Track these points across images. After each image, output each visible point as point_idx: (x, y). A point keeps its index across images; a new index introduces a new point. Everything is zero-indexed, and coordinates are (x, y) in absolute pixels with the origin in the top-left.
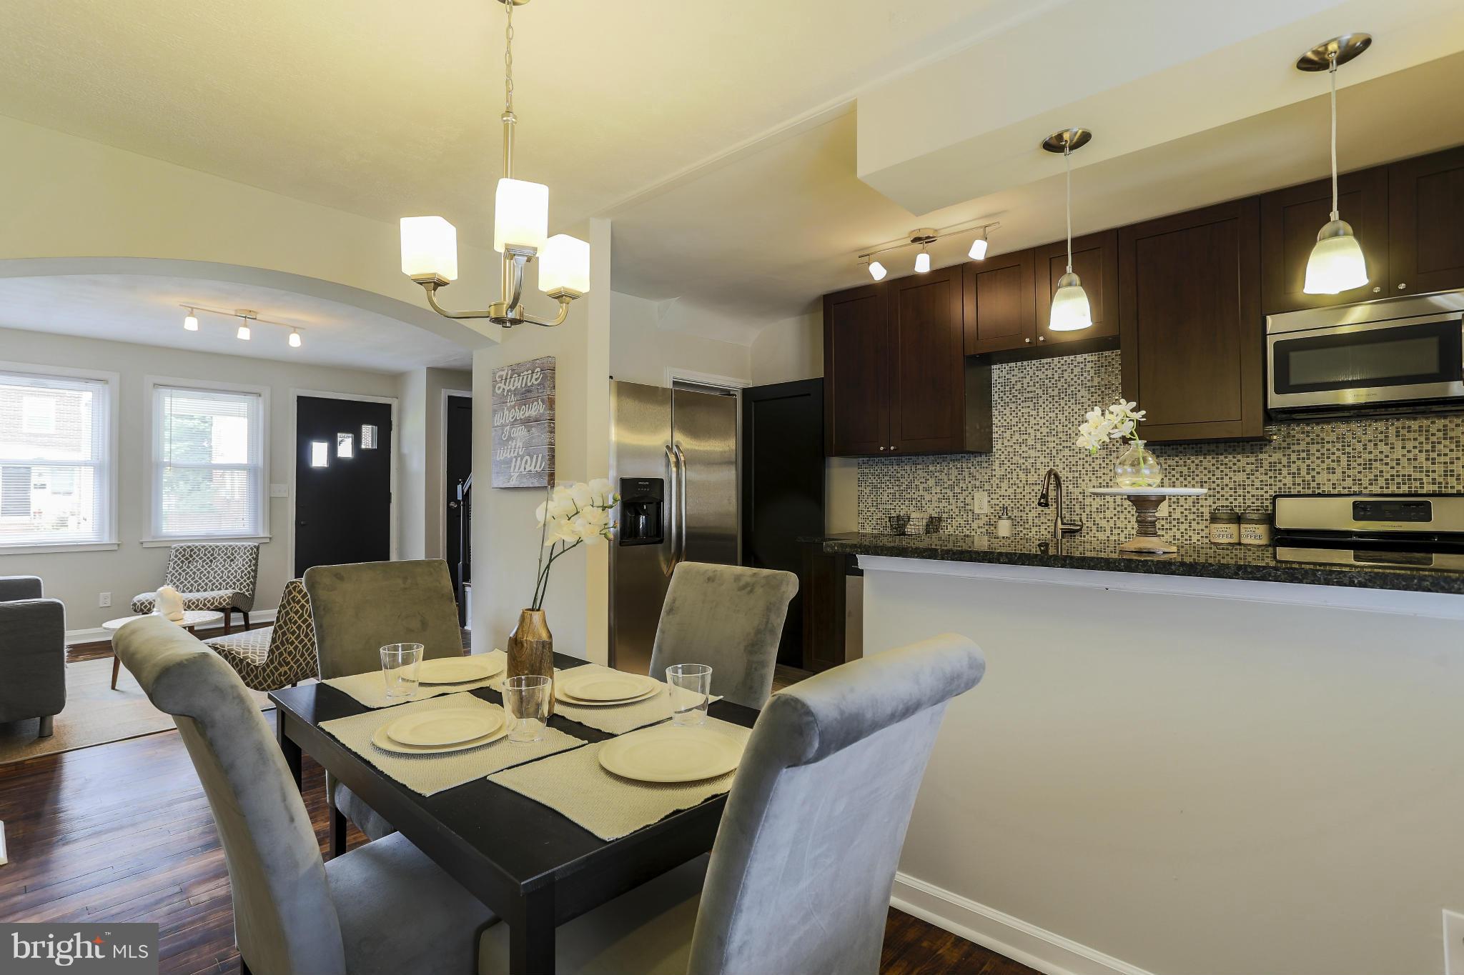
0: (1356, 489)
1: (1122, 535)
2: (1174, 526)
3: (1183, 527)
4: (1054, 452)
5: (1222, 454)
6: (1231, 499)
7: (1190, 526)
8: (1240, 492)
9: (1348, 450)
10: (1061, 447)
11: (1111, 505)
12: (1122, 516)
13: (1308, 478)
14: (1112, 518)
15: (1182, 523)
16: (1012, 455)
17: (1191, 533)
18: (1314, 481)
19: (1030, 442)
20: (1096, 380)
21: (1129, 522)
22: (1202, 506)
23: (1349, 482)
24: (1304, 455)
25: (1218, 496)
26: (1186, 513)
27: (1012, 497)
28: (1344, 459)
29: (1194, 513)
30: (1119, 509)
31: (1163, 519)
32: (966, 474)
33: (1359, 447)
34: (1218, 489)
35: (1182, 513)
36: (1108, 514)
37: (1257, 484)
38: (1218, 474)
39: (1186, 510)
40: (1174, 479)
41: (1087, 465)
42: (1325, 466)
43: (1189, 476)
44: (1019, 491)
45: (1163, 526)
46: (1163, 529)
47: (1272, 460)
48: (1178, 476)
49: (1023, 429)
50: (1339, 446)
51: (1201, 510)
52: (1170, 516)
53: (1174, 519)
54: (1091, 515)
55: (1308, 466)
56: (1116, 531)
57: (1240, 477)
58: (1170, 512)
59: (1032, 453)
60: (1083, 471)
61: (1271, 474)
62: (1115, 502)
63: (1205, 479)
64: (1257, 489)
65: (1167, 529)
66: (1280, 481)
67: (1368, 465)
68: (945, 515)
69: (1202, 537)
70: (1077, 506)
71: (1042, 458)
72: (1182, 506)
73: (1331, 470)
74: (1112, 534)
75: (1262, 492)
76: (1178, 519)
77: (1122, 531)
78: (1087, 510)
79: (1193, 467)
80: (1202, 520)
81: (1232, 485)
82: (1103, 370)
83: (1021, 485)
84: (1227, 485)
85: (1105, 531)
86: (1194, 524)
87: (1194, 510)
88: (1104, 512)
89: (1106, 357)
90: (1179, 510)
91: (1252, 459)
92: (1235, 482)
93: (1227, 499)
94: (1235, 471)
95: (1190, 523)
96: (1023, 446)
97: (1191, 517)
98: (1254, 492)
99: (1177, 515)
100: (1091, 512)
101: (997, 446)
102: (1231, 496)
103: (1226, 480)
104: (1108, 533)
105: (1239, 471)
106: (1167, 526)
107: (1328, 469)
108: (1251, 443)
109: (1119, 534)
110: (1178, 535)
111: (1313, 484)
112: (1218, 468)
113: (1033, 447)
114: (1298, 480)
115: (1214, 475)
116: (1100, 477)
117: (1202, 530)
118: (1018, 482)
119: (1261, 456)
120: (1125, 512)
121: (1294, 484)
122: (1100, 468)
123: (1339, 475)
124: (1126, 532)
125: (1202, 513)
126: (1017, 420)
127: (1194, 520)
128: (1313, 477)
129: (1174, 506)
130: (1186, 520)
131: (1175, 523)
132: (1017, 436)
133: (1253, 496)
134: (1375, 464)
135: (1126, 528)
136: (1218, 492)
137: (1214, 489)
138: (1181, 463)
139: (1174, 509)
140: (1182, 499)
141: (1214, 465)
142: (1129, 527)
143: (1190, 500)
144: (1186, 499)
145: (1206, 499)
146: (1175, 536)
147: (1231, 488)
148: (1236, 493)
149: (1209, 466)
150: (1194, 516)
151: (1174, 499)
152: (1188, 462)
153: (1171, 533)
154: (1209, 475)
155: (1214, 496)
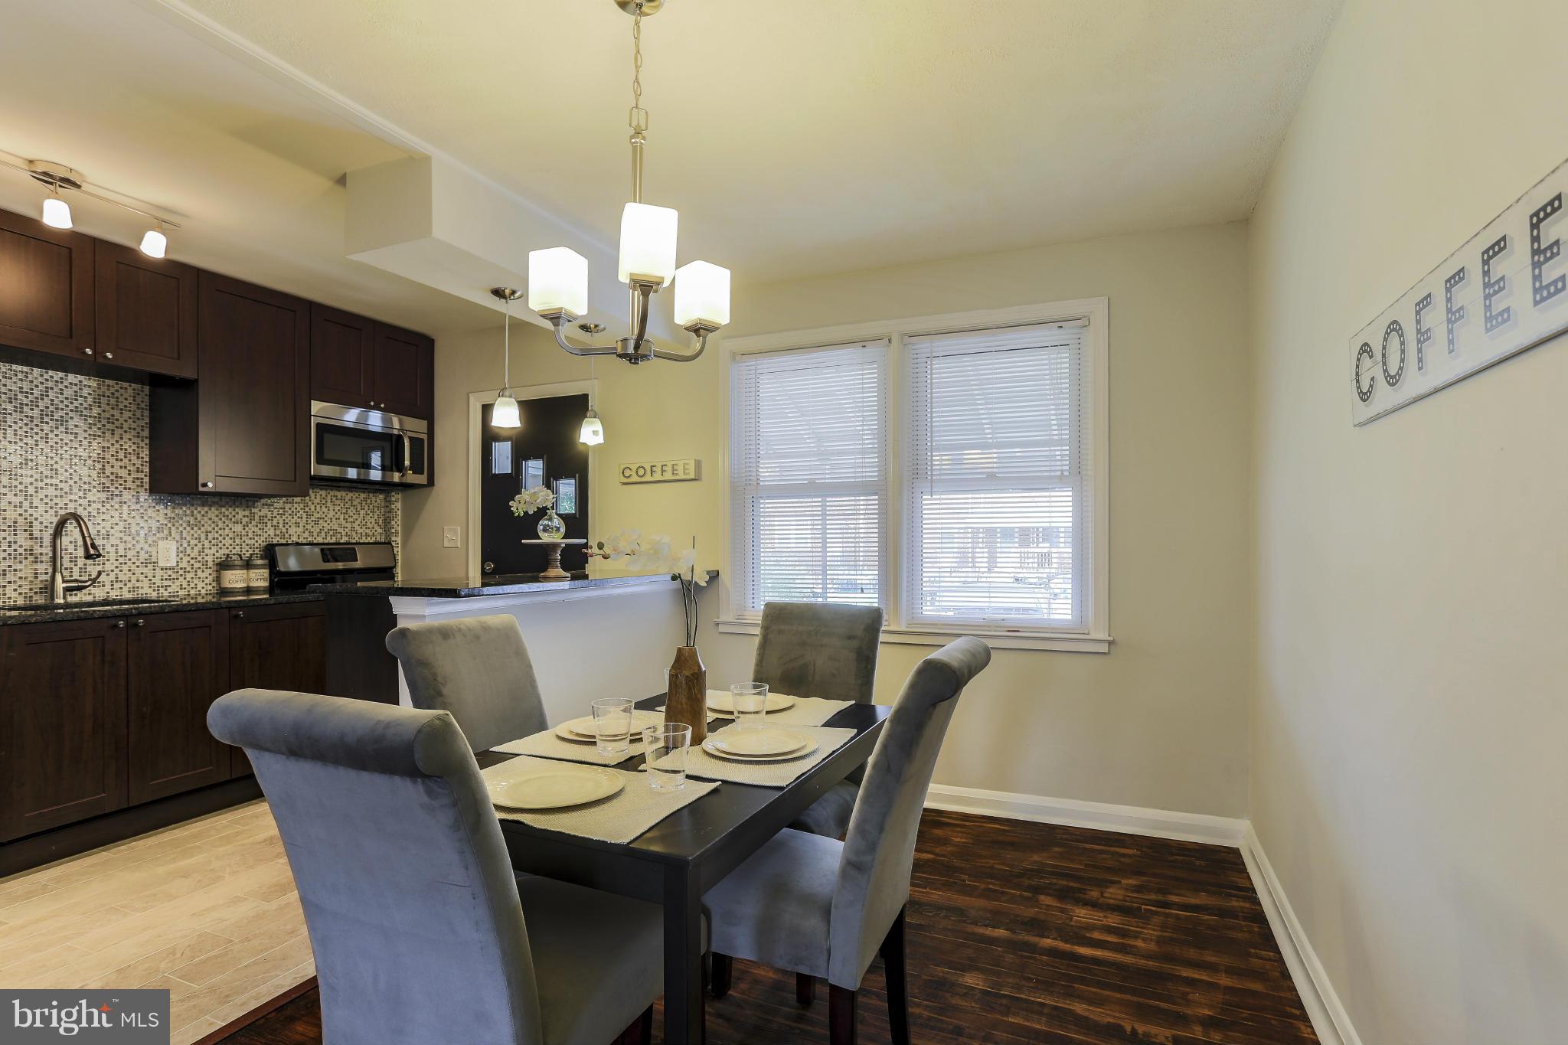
0: (310, 539)
1: (125, 589)
2: (181, 575)
3: (189, 576)
5: (224, 507)
6: (230, 548)
7: (196, 575)
8: (238, 541)
9: (307, 509)
12: (125, 568)
13: (284, 530)
14: (112, 571)
15: (189, 572)
17: (196, 581)
18: (287, 533)
20: (95, 411)
21: (134, 574)
22: (207, 555)
23: (307, 534)
24: (281, 511)
25: (220, 545)
26: (192, 562)
28: (304, 516)
29: (199, 562)
30: (121, 560)
31: (170, 569)
33: (313, 507)
34: (220, 538)
35: (188, 562)
37: (250, 535)
38: (220, 524)
39: (192, 558)
40: (181, 528)
42: (293, 521)
43: (196, 525)
45: (170, 576)
46: (170, 579)
47: (262, 514)
48: (185, 525)
50: (302, 506)
51: (206, 558)
52: (178, 566)
53: (181, 569)
55: (284, 520)
56: (117, 586)
57: (238, 528)
58: (178, 562)
61: (260, 526)
62: (117, 553)
63: (210, 529)
64: (251, 539)
65: (174, 579)
66: (266, 532)
67: (316, 523)
69: (206, 584)
72: (189, 555)
73: (297, 524)
74: (112, 589)
75: (253, 542)
76: (185, 568)
77: (125, 585)
79: (199, 517)
80: (207, 568)
81: (231, 535)
82: (104, 400)
84: (228, 535)
86: (199, 572)
87: (199, 558)
88: (104, 564)
89: (109, 386)
90: (187, 559)
91: (247, 513)
92: (234, 532)
93: (228, 548)
94: (234, 523)
95: (196, 572)
98: (249, 542)
99: (184, 564)
102: (231, 545)
103: (227, 531)
104: (108, 588)
105: (237, 523)
106: (173, 576)
107: (296, 523)
108: (247, 498)
109: (121, 588)
110: (185, 585)
111: (287, 536)
112: (221, 519)
114: (278, 532)
115: (217, 526)
117: (207, 578)
119: (253, 510)
120: (129, 563)
121: (275, 535)
122: (98, 513)
123: (301, 529)
124: (129, 585)
125: (207, 561)
127: (199, 568)
128: (287, 529)
129: (181, 555)
131: (181, 572)
133: (247, 545)
134: (321, 521)
135: (130, 581)
136: (221, 542)
137: (218, 539)
138: (188, 512)
139: (181, 559)
140: (189, 549)
141: (217, 516)
142: (134, 579)
143: (196, 549)
144: (192, 548)
145: (210, 548)
146: (181, 585)
147: (231, 538)
148: (234, 542)
149: (213, 517)
150: (199, 565)
151: (181, 549)
152: (195, 512)
153: (178, 583)
154: (213, 526)
155: (217, 545)
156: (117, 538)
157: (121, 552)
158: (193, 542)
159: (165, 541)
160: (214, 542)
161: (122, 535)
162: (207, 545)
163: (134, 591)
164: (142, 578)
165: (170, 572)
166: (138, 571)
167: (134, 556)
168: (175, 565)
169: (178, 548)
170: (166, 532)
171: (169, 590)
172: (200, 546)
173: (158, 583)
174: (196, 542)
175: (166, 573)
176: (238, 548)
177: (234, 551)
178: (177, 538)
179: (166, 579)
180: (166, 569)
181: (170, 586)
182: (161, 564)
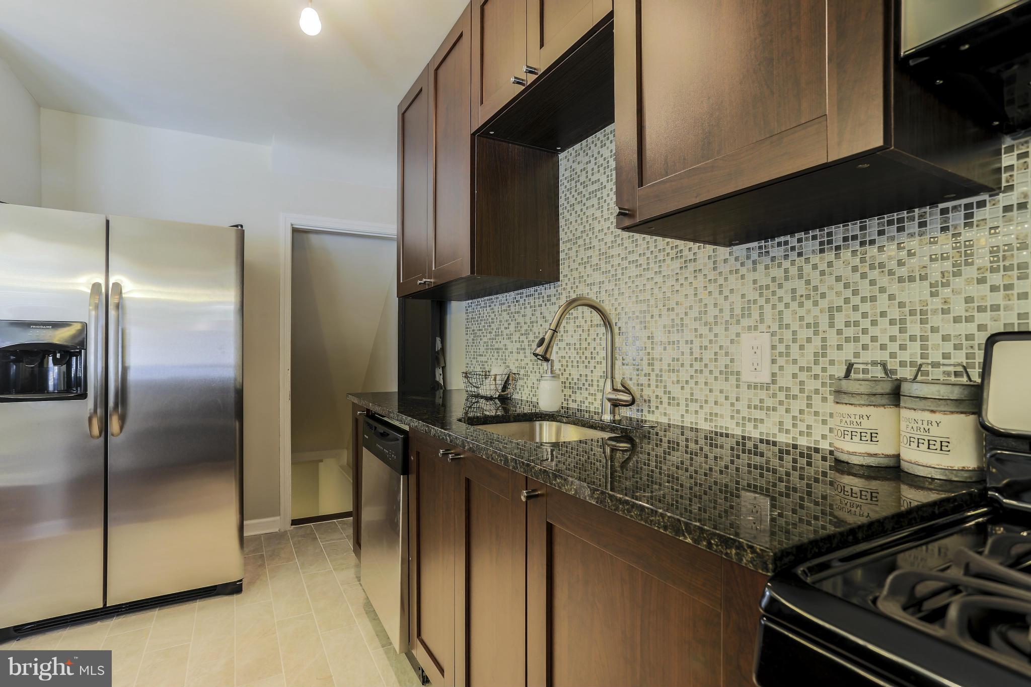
1: (702, 415)
2: (782, 404)
3: (796, 406)
4: (619, 272)
5: (873, 243)
6: (894, 347)
7: (809, 406)
8: (914, 328)
10: (625, 264)
11: (687, 360)
12: (701, 379)
14: (687, 382)
15: (795, 397)
16: (577, 281)
17: (810, 419)
19: (595, 260)
21: (711, 391)
22: (832, 362)
25: (865, 339)
26: (803, 376)
27: (578, 346)
29: (816, 377)
30: (697, 366)
31: (762, 388)
32: (538, 314)
34: (866, 323)
35: (795, 376)
36: (684, 375)
37: (959, 308)
38: (865, 289)
39: (801, 369)
40: (781, 307)
41: (656, 291)
43: (808, 297)
44: (584, 336)
45: (761, 401)
46: (761, 409)
47: (1000, 241)
48: (787, 299)
49: (588, 241)
51: (830, 370)
52: (774, 382)
53: (781, 389)
54: (661, 376)
56: (693, 407)
57: (917, 293)
58: (774, 375)
59: (597, 277)
60: (652, 302)
61: (996, 278)
62: (691, 353)
64: (957, 320)
65: (768, 409)
66: (1024, 295)
68: (522, 372)
70: (645, 362)
71: (606, 283)
72: (795, 361)
74: (687, 411)
75: (969, 328)
76: (788, 389)
77: (701, 407)
78: (657, 367)
79: (815, 277)
81: (895, 313)
83: (586, 328)
84: (883, 314)
85: (678, 405)
87: (817, 370)
90: (791, 369)
91: (945, 246)
92: (901, 305)
93: (883, 347)
94: (901, 280)
95: (809, 398)
96: (588, 266)
97: (811, 385)
98: (949, 328)
99: (785, 380)
100: (661, 370)
101: (563, 269)
102: (893, 339)
103: (883, 302)
105: (913, 280)
106: (769, 402)
109: (696, 412)
110: (788, 425)
112: (864, 276)
113: (597, 268)
115: (855, 292)
116: (673, 309)
118: (583, 323)
119: (968, 236)
120: (706, 372)
125: (832, 377)
126: (581, 228)
127: (817, 392)
129: (781, 361)
130: (802, 391)
131: (781, 396)
132: (582, 253)
133: (945, 338)
135: (706, 402)
137: (856, 324)
138: (793, 271)
139: (781, 368)
140: (795, 348)
141: (855, 269)
142: (711, 400)
143: (810, 349)
144: (802, 347)
145: (840, 347)
146: (781, 423)
147: (892, 322)
148: (902, 330)
149: (846, 273)
150: (817, 384)
151: (781, 348)
152: (807, 268)
153: (775, 417)
154: (848, 293)
155: (856, 340)
156: (691, 329)
157: (696, 354)
158: (803, 334)
159: (755, 334)
160: (850, 332)
161: (697, 325)
162: (833, 339)
163: (711, 420)
164: (722, 399)
165: (763, 394)
166: (717, 386)
167: (711, 360)
168: (767, 379)
169: (773, 347)
170: (756, 315)
171: (763, 428)
172: (817, 342)
173: (745, 412)
174: (810, 333)
175: (756, 395)
176: (915, 349)
177: (905, 356)
178: (775, 327)
179: (756, 407)
180: (755, 387)
181: (762, 421)
182: (748, 376)
